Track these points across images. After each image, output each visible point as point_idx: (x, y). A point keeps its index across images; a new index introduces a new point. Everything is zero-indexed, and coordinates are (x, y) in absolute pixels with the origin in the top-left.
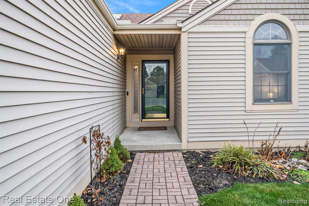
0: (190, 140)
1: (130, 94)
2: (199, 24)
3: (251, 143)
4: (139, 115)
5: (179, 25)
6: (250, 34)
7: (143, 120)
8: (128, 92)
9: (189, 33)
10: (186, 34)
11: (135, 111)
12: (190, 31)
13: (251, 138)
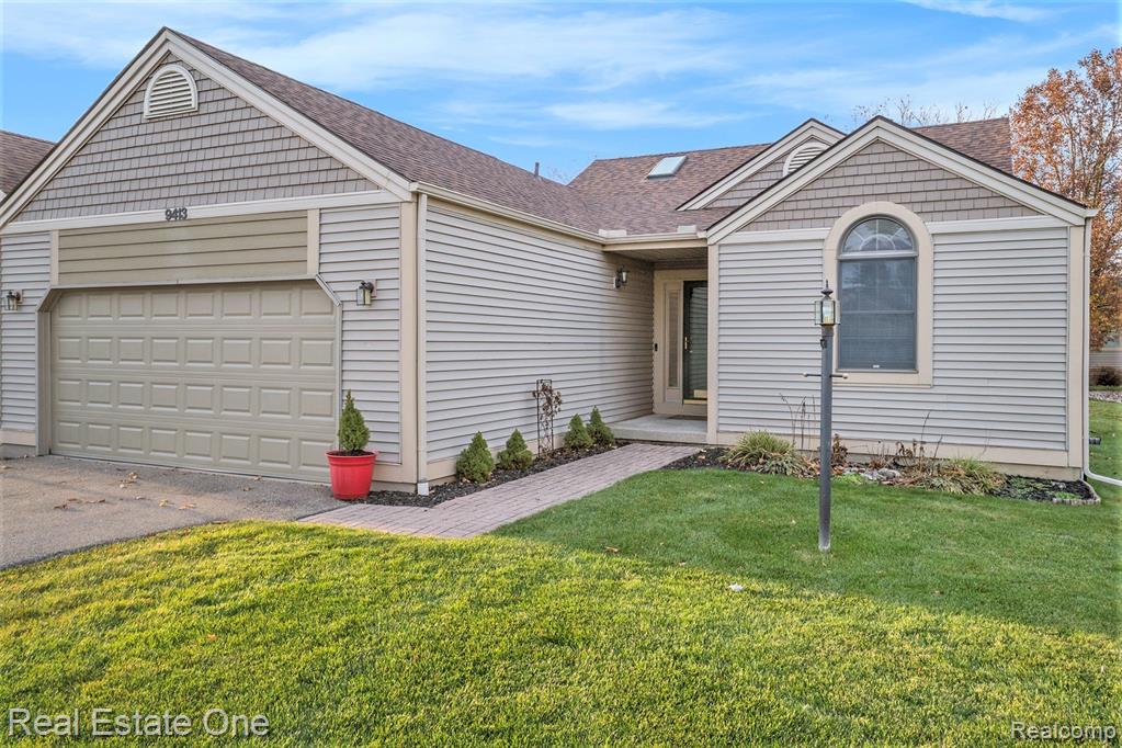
0: (722, 428)
1: (660, 347)
2: (737, 230)
3: (799, 440)
4: (678, 391)
5: (701, 235)
6: (833, 242)
7: (686, 401)
8: (656, 345)
9: (720, 246)
10: (716, 247)
11: (672, 382)
12: (722, 242)
13: (798, 432)
